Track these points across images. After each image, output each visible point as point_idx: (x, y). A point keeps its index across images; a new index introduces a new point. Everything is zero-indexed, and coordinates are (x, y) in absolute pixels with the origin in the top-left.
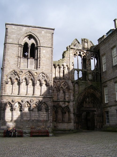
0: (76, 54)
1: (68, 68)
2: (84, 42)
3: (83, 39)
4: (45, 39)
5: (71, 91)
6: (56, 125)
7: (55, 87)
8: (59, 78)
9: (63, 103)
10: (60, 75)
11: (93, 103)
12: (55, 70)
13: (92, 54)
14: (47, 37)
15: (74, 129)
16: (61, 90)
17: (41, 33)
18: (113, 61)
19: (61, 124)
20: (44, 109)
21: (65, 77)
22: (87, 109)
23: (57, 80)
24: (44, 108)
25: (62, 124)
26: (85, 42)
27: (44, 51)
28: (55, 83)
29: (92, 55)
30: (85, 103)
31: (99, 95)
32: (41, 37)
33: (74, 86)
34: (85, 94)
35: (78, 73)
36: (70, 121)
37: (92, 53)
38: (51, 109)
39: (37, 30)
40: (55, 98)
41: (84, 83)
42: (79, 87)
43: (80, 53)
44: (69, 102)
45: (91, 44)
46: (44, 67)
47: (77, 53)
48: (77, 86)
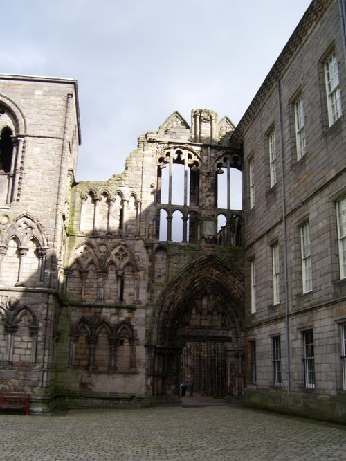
0: (166, 159)
1: (136, 203)
2: (198, 120)
3: (196, 112)
4: (42, 112)
5: (141, 274)
6: (87, 381)
7: (92, 263)
8: (104, 234)
9: (113, 310)
10: (108, 224)
11: (223, 314)
12: (95, 209)
13: (221, 157)
14: (51, 107)
15: (146, 394)
16: (112, 270)
17: (33, 94)
18: (269, 175)
19: (102, 378)
20: (25, 326)
21: (124, 231)
22: (201, 334)
23: (99, 240)
24: (24, 324)
25: (106, 376)
26: (201, 121)
27: (37, 150)
28: (91, 250)
29: (221, 161)
30: (194, 312)
31: (239, 288)
32: (31, 107)
33: (152, 259)
34: (193, 283)
35: (170, 218)
36: (133, 370)
37: (221, 153)
38: (46, 327)
39: (21, 87)
40: (91, 296)
41: (185, 250)
42: (169, 262)
43: (179, 153)
44: (132, 309)
45: (228, 126)
46: (34, 198)
47: (168, 154)
48: (165, 257)
